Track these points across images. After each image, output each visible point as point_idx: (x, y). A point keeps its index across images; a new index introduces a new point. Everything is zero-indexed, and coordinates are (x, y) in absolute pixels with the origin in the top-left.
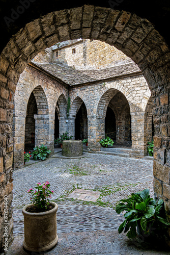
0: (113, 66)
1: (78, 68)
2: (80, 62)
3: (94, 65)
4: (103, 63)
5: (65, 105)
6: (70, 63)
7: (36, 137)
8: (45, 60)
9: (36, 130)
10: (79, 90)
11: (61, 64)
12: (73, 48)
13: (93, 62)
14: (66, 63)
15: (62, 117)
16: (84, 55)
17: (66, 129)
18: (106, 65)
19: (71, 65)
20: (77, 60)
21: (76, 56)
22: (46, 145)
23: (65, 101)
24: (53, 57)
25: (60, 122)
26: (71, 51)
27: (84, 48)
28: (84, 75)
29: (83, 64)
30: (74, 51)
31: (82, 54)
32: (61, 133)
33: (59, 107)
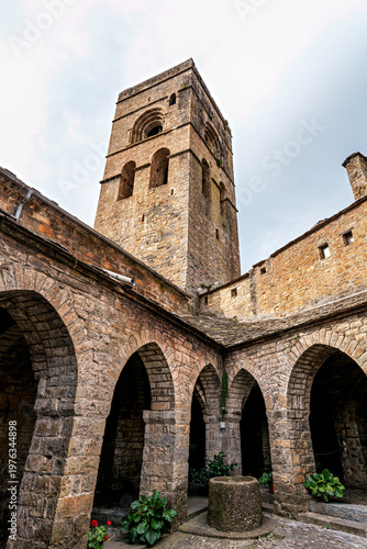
0: (310, 308)
1: (243, 319)
2: (247, 309)
3: (272, 312)
4: (288, 305)
5: (216, 388)
6: (229, 314)
7: (145, 470)
8: (186, 310)
9: (146, 449)
10: (243, 355)
11: (212, 315)
12: (233, 288)
13: (270, 307)
14: (222, 313)
15: (211, 416)
16: (253, 298)
17: (220, 444)
18: (295, 308)
19: (231, 317)
20: (241, 307)
21: (238, 300)
22: (167, 493)
23: (217, 379)
24: (199, 307)
25: (207, 426)
26: (230, 295)
27: (251, 286)
28: (253, 329)
29: (252, 313)
30: (234, 292)
31: (249, 295)
32: (211, 455)
33: (204, 394)
